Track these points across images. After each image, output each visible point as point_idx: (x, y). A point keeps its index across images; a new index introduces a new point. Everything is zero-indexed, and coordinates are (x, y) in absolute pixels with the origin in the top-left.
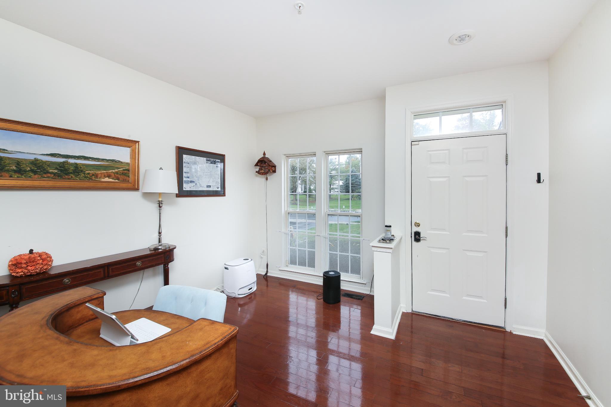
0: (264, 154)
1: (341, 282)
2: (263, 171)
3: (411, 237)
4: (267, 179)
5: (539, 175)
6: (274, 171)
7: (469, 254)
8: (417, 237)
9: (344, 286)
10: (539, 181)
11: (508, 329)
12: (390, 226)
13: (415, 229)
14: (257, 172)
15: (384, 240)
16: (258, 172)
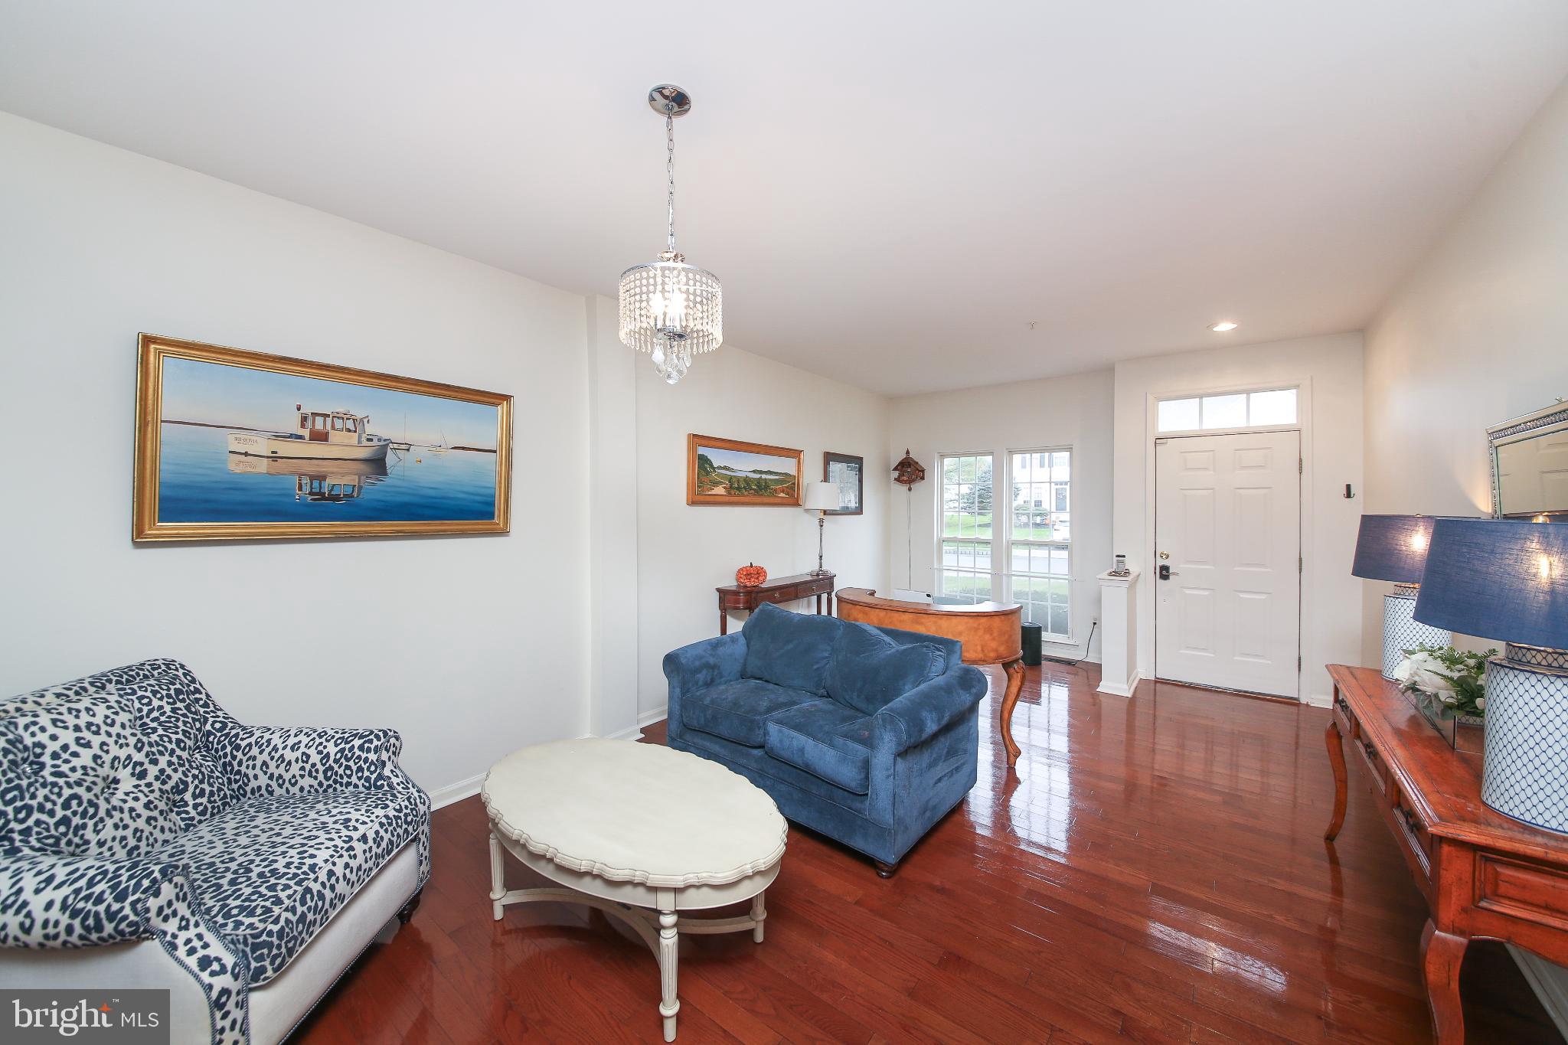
0: (908, 452)
1: (1043, 643)
2: (905, 478)
3: (1155, 573)
4: (910, 489)
5: (1348, 487)
6: (923, 478)
7: (1242, 595)
8: (1164, 573)
9: (1046, 651)
10: (1349, 495)
11: (1303, 701)
12: (1124, 556)
13: (1161, 562)
14: (895, 479)
15: (1116, 573)
16: (898, 480)
